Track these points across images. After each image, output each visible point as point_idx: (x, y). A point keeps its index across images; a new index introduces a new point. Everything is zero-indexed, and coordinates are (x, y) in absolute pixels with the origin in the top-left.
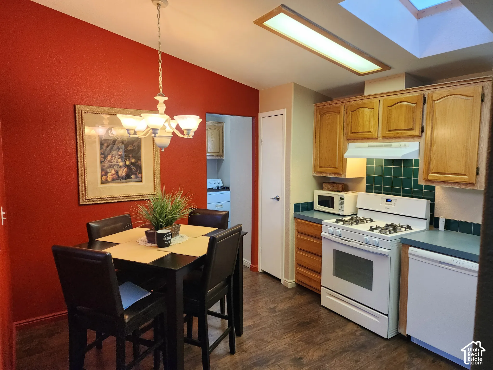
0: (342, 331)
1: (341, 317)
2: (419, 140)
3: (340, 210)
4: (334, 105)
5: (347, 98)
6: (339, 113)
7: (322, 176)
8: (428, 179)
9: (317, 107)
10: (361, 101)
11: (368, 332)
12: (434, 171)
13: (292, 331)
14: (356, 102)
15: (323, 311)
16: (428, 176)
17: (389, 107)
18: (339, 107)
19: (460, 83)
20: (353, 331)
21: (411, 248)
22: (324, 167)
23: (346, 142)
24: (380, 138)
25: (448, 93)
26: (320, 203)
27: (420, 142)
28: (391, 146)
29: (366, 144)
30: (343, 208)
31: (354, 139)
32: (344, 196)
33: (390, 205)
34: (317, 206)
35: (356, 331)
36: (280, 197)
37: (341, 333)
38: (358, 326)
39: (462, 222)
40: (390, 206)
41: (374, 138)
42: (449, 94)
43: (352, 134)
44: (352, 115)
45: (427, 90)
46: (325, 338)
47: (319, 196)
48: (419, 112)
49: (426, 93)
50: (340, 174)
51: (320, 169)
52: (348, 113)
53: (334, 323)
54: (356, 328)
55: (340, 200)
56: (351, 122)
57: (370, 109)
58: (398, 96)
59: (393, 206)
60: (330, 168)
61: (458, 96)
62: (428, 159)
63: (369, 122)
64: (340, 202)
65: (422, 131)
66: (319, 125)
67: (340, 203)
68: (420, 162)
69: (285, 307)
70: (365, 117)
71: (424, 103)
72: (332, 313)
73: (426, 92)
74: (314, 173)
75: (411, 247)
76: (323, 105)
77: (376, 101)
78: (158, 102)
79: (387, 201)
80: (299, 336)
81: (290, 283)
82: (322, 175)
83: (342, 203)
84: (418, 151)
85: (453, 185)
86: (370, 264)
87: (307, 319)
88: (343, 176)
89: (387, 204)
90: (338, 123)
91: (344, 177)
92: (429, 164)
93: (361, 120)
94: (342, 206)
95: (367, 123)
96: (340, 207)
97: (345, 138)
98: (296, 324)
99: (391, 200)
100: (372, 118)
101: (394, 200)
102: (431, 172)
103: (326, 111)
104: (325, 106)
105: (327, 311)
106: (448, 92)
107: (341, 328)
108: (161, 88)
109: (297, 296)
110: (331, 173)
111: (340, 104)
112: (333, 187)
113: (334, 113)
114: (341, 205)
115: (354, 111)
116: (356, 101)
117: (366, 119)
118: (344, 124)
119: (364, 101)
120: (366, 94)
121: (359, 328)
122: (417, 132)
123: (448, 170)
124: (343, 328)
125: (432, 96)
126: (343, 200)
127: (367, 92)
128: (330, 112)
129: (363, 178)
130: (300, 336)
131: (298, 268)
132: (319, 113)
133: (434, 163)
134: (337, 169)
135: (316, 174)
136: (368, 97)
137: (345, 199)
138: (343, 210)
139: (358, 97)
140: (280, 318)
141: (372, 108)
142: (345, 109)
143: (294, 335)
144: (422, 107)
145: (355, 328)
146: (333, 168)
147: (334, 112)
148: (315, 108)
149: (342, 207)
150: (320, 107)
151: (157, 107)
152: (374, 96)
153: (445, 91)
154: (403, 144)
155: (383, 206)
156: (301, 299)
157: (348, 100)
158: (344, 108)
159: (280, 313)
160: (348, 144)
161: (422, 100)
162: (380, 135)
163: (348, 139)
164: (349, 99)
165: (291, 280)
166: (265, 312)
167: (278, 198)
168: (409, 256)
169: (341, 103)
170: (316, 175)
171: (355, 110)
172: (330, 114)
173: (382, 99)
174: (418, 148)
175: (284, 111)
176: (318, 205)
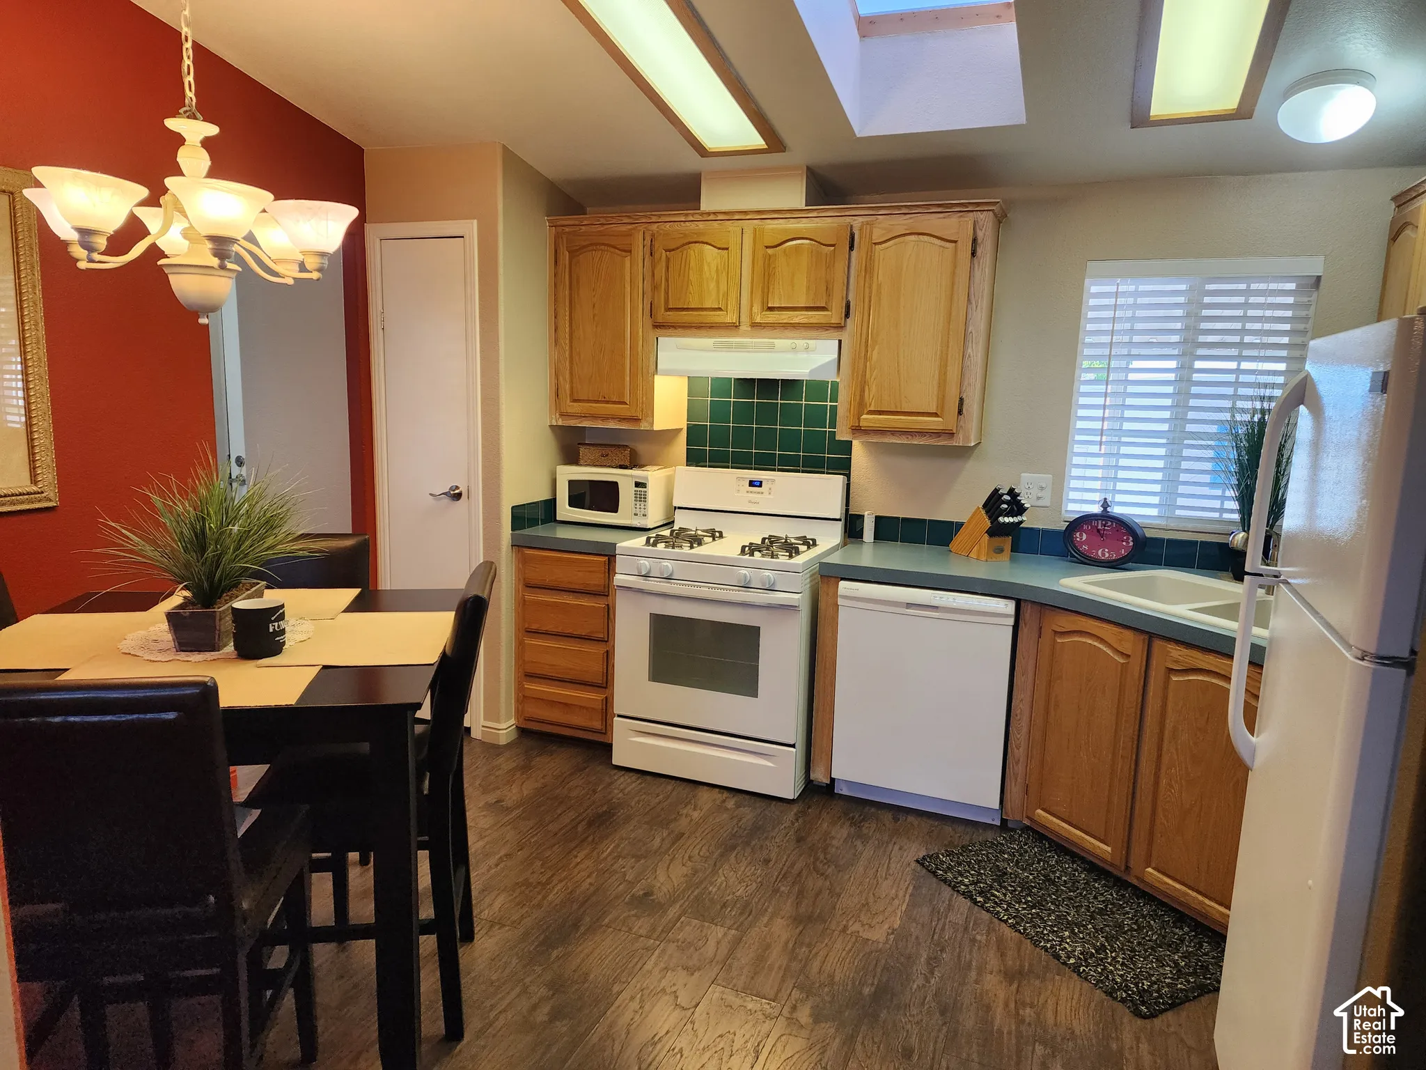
0: (695, 809)
1: (674, 781)
2: (837, 335)
3: (636, 515)
4: (612, 226)
5: (653, 213)
6: (630, 251)
7: (580, 425)
8: (859, 426)
9: (558, 228)
10: (692, 226)
11: (747, 797)
12: (872, 408)
13: (583, 841)
14: (676, 226)
15: (623, 780)
16: (859, 419)
17: (767, 247)
18: (629, 234)
19: (930, 209)
20: (718, 802)
21: (843, 584)
22: (588, 401)
23: (652, 334)
24: (745, 327)
25: (906, 229)
26: (575, 501)
27: (840, 342)
28: (771, 348)
29: (706, 342)
30: (645, 509)
31: (674, 327)
32: (646, 478)
33: (759, 493)
34: (565, 510)
35: (724, 801)
36: (463, 489)
37: (696, 815)
38: (722, 791)
39: (904, 520)
40: (759, 496)
41: (730, 325)
42: (908, 232)
43: (668, 313)
44: (668, 260)
45: (856, 218)
46: (669, 834)
47: (570, 482)
48: (840, 266)
49: (857, 222)
50: (636, 420)
51: (576, 408)
52: (657, 256)
53: (669, 796)
54: (720, 795)
55: (637, 489)
56: (667, 280)
57: (719, 249)
58: (791, 222)
59: (766, 495)
60: (607, 402)
61: (926, 238)
62: (860, 379)
63: (718, 282)
64: (635, 494)
65: (847, 315)
66: (567, 283)
67: (636, 497)
68: (841, 387)
69: (525, 793)
70: (706, 268)
71: (851, 247)
72: (648, 778)
73: (855, 220)
74: (554, 416)
75: (842, 582)
76: (577, 223)
77: (734, 227)
78: (179, 140)
79: (752, 484)
80: (609, 847)
81: (505, 731)
82: (579, 423)
83: (641, 498)
84: (837, 360)
85: (910, 437)
86: (752, 634)
87: (602, 806)
88: (644, 426)
89: (751, 492)
90: (628, 278)
91: (648, 429)
92: (863, 391)
93: (693, 277)
94: (642, 503)
95: (712, 285)
96: (636, 508)
97: (649, 322)
98: (584, 823)
99: (761, 482)
100: (724, 273)
101: (768, 480)
102: (866, 412)
103: (588, 243)
104: (583, 227)
105: (634, 776)
106: (906, 227)
107: (689, 802)
108: (190, 90)
109: (538, 759)
110: (608, 419)
111: (630, 227)
112: (607, 455)
113: (612, 250)
114: (640, 501)
115: (673, 250)
116: (675, 224)
117: (708, 274)
118: (645, 282)
119: (701, 225)
120: (705, 205)
121: (726, 794)
122: (834, 316)
123: (903, 406)
124: (693, 802)
125: (871, 232)
126: (646, 487)
127: (708, 202)
128: (603, 247)
129: (681, 429)
130: (612, 847)
131: (526, 686)
132: (565, 245)
133: (874, 388)
134: (628, 406)
135: (560, 420)
136: (712, 217)
137: (650, 485)
138: (644, 515)
139: (685, 212)
140: (531, 823)
141: (727, 247)
142: (645, 242)
143: (595, 849)
144: (847, 256)
145: (716, 793)
146: (615, 403)
147: (614, 247)
148: (550, 229)
149: (642, 507)
150: (567, 230)
151: (178, 160)
152: (730, 215)
153: (900, 223)
154: (801, 343)
155: (744, 499)
156: (553, 765)
157: (654, 219)
158: (644, 240)
159: (521, 809)
160: (657, 338)
161: (848, 238)
162: (744, 318)
163: (657, 326)
164: (660, 216)
165: (505, 722)
166: (481, 818)
167: (457, 491)
168: (840, 601)
169: (633, 225)
170: (560, 423)
171: (678, 248)
172: (602, 250)
173: (749, 226)
174: (836, 356)
175: (471, 228)
176: (568, 507)
